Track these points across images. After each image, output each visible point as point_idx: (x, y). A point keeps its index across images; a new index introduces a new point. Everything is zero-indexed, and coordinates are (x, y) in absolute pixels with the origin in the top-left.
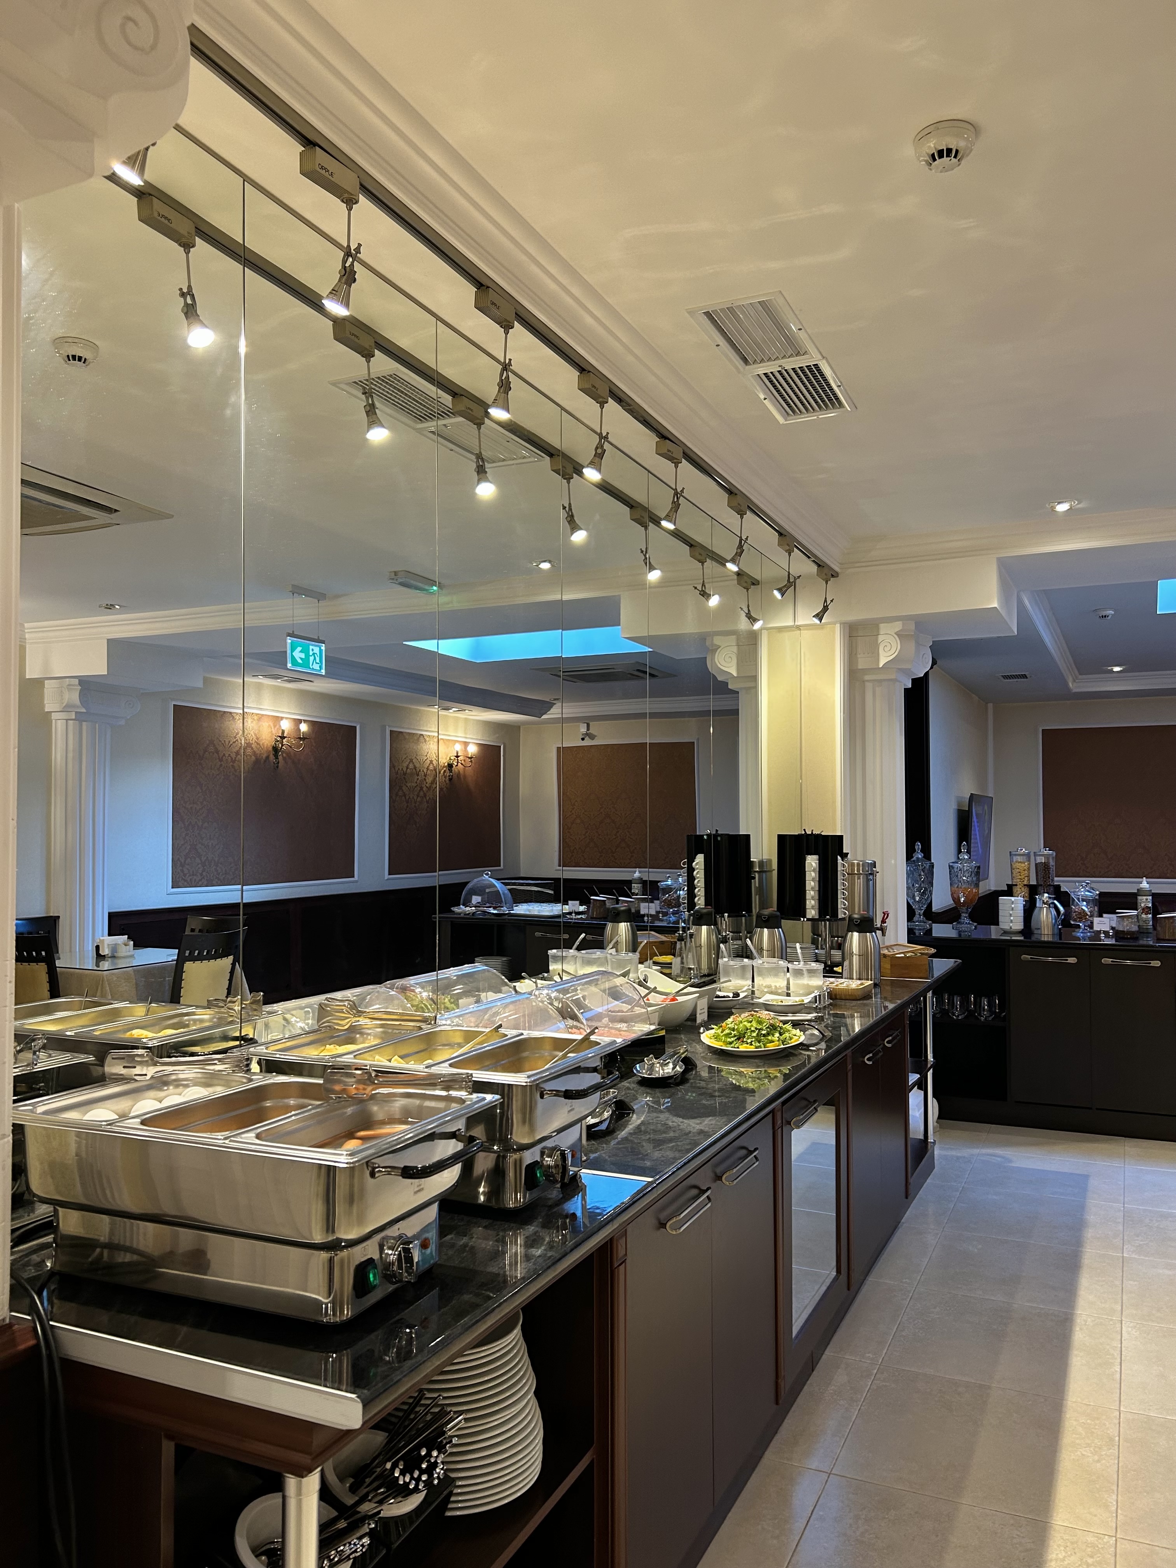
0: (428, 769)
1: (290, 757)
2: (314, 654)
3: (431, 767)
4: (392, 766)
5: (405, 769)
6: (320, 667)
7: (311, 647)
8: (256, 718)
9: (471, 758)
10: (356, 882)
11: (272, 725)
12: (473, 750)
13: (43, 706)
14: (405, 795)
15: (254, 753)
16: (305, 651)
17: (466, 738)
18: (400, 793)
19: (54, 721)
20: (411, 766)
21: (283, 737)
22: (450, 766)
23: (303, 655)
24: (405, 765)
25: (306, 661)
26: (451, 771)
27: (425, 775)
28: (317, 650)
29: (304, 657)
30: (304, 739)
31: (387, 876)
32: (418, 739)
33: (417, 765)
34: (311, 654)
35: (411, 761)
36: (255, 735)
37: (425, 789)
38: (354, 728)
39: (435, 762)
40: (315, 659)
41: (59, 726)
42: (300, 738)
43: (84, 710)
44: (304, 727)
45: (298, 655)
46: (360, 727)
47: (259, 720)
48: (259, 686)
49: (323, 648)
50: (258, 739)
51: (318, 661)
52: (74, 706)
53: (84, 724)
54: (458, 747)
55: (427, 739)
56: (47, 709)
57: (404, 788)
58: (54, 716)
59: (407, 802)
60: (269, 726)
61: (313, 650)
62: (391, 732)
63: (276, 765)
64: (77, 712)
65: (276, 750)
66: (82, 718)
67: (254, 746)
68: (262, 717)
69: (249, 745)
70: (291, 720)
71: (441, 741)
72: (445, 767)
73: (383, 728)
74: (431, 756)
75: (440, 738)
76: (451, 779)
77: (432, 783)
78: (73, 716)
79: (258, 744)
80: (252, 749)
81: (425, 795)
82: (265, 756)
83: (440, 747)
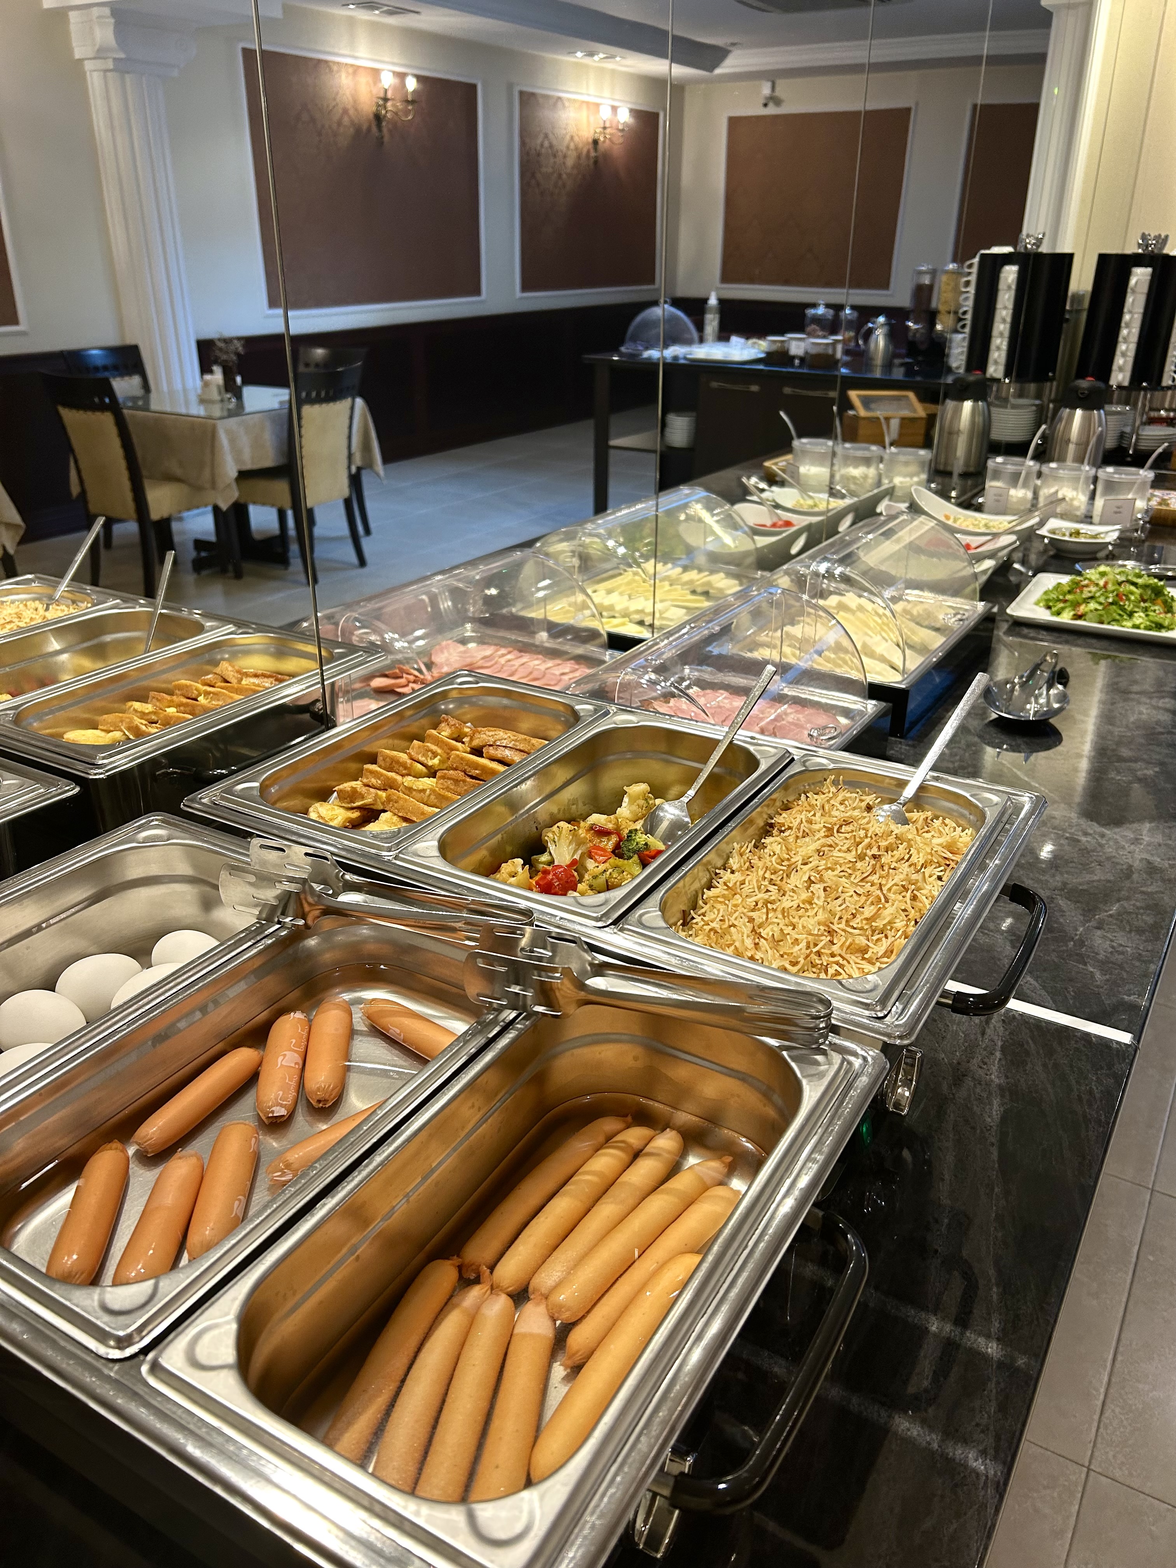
0: (567, 148)
1: (395, 126)
3: (572, 146)
4: (523, 144)
5: (538, 148)
8: (350, 70)
9: (622, 130)
10: (484, 301)
11: (371, 82)
12: (624, 117)
14: (538, 184)
15: (352, 122)
17: (616, 101)
18: (533, 182)
19: (88, 73)
20: (546, 144)
21: (386, 100)
22: (595, 142)
24: (539, 141)
26: (595, 149)
27: (565, 157)
30: (413, 102)
31: (519, 293)
32: (555, 104)
33: (555, 142)
35: (546, 136)
36: (351, 95)
37: (564, 176)
38: (472, 88)
39: (574, 138)
41: (95, 81)
42: (407, 102)
43: (122, 55)
44: (412, 84)
46: (482, 85)
47: (354, 73)
48: (351, 22)
50: (355, 101)
52: (110, 49)
53: (127, 76)
54: (605, 115)
55: (567, 104)
56: (77, 55)
57: (539, 174)
58: (88, 66)
59: (542, 195)
60: (369, 83)
62: (521, 93)
63: (380, 141)
64: (115, 59)
65: (378, 118)
66: (122, 67)
67: (351, 112)
68: (356, 69)
69: (345, 111)
70: (394, 73)
71: (584, 106)
72: (588, 143)
73: (510, 87)
74: (572, 129)
75: (583, 102)
76: (596, 162)
77: (573, 168)
78: (110, 65)
79: (356, 110)
80: (349, 117)
81: (564, 185)
82: (365, 127)
83: (583, 115)
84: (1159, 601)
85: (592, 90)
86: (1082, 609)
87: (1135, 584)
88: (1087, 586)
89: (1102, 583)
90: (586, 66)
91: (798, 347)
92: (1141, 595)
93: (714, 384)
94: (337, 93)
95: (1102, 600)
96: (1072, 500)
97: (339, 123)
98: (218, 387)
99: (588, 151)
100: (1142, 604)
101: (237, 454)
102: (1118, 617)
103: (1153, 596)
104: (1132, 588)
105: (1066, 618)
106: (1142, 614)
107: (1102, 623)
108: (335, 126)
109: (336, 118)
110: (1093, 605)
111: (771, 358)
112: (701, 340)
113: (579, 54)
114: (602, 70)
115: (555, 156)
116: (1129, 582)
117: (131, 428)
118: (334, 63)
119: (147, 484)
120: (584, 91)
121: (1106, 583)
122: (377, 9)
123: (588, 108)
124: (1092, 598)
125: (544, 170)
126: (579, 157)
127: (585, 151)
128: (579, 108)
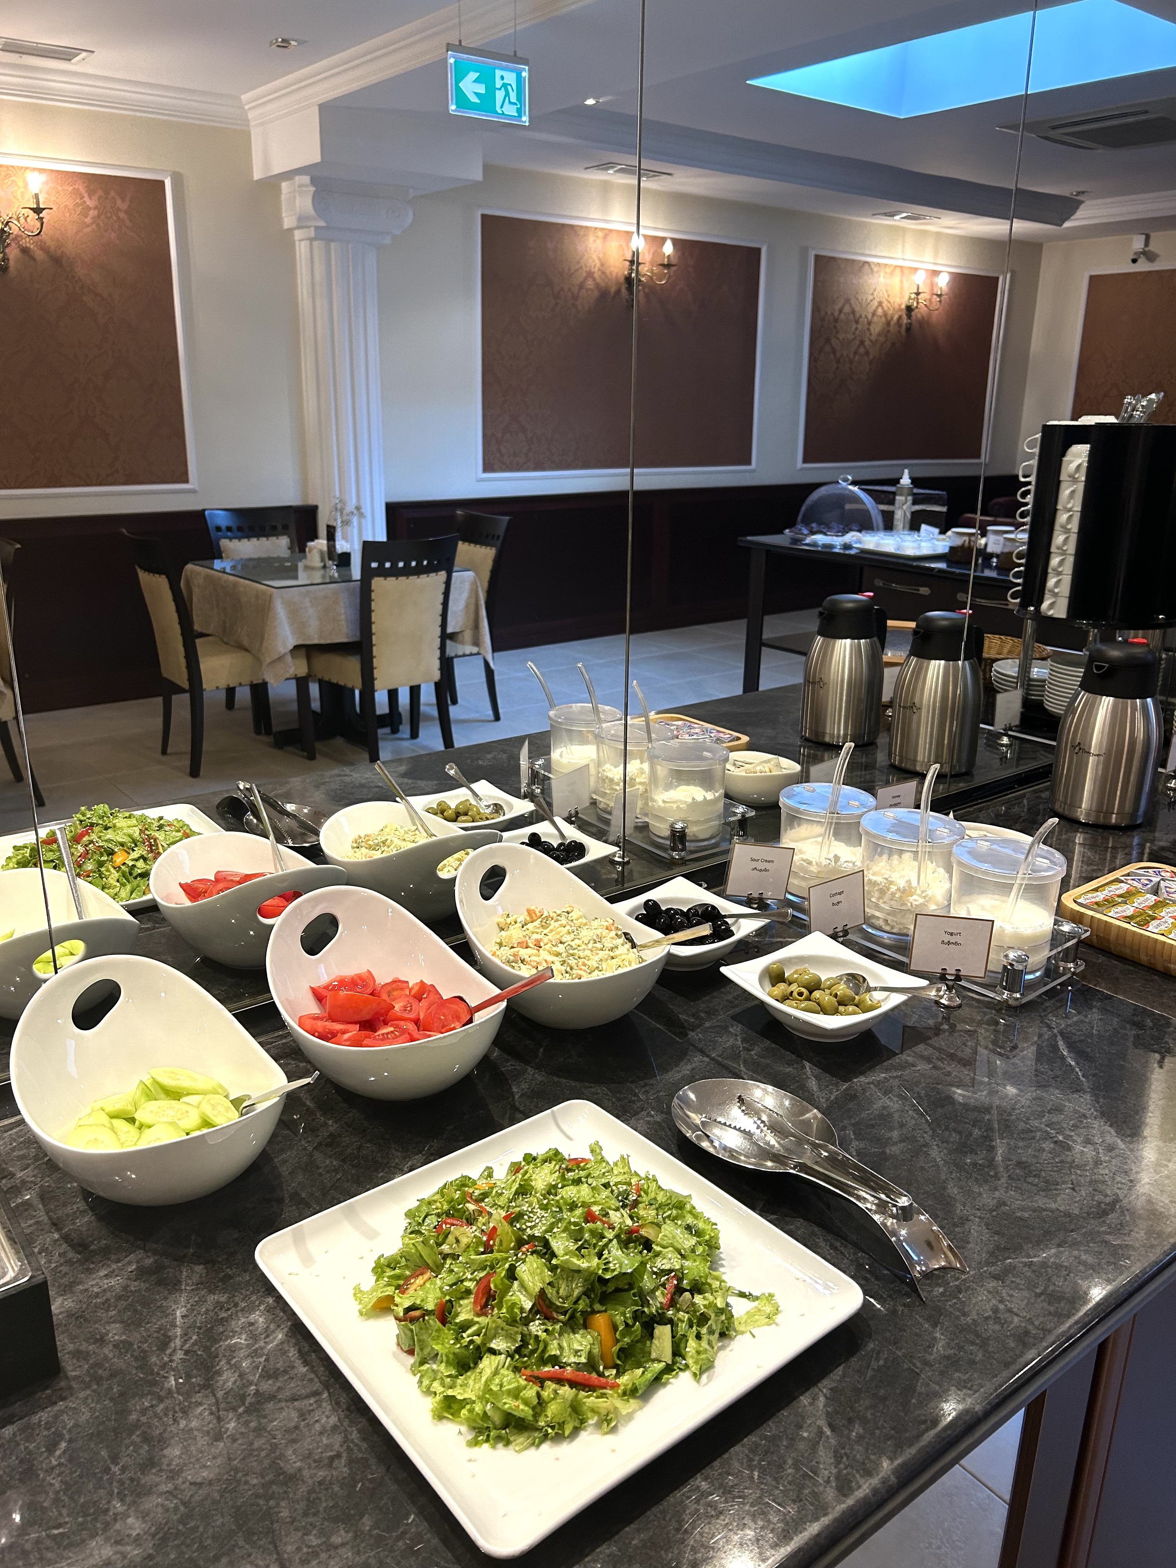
0: (874, 314)
1: (652, 290)
2: (505, 86)
3: (880, 311)
4: (816, 309)
5: (836, 314)
6: (519, 111)
7: (498, 73)
8: (600, 234)
9: (940, 296)
10: (753, 471)
11: (621, 245)
12: (943, 282)
13: (280, 220)
14: (834, 351)
15: (597, 286)
16: (486, 79)
17: (935, 264)
18: (827, 348)
19: (297, 243)
20: (847, 309)
21: (637, 263)
22: (909, 309)
23: (481, 89)
24: (837, 308)
25: (488, 99)
26: (909, 316)
27: (869, 323)
28: (511, 78)
29: (483, 92)
30: (668, 266)
31: (799, 464)
32: (861, 269)
33: (854, 308)
34: (498, 86)
35: (848, 301)
36: (599, 259)
37: (867, 343)
38: (758, 251)
39: (885, 304)
40: (507, 94)
41: (302, 249)
42: (663, 265)
43: (322, 224)
44: (668, 249)
45: (471, 86)
46: (768, 249)
47: (605, 237)
48: (607, 187)
49: (525, 74)
50: (602, 265)
51: (513, 100)
52: (309, 218)
53: (332, 244)
54: (920, 279)
55: (876, 269)
56: (287, 225)
57: (833, 341)
58: (298, 234)
59: (838, 362)
61: (502, 78)
62: (818, 258)
63: (631, 302)
65: (631, 282)
66: (323, 235)
67: (596, 275)
68: (607, 233)
69: (591, 276)
70: (651, 238)
71: (898, 271)
72: (900, 310)
73: (804, 251)
74: (880, 295)
75: (896, 266)
76: (909, 329)
77: (879, 335)
79: (605, 275)
80: (596, 281)
81: (867, 353)
82: (612, 289)
83: (896, 280)
85: (909, 255)
90: (904, 230)
94: (582, 259)
97: (582, 286)
99: (900, 317)
108: (576, 289)
109: (578, 281)
112: (885, 528)
113: (896, 217)
114: (925, 233)
115: (857, 322)
118: (580, 228)
120: (899, 255)
123: (902, 272)
125: (841, 336)
126: (888, 323)
127: (896, 317)
128: (892, 273)
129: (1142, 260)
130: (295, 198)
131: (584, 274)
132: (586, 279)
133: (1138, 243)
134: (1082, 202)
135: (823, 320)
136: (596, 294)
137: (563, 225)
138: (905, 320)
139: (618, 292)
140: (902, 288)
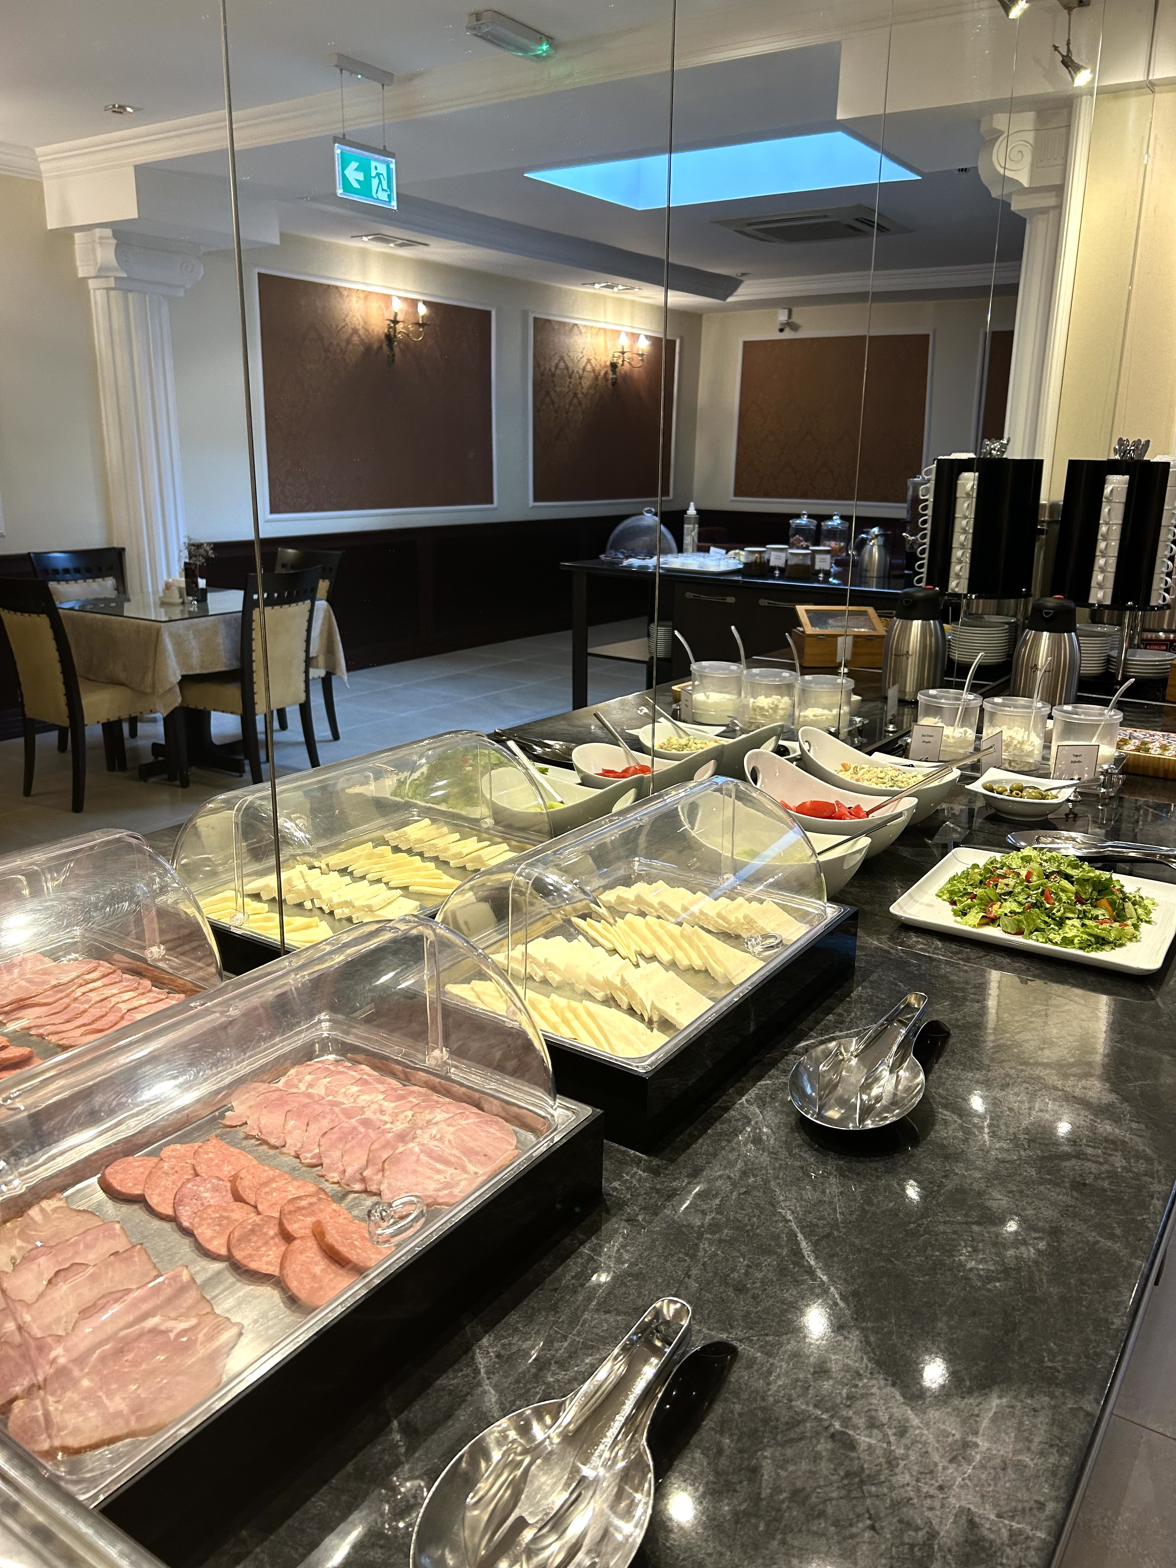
0: (584, 370)
1: (407, 345)
2: (378, 175)
3: (589, 367)
4: (539, 365)
5: (553, 369)
6: (389, 196)
7: (373, 164)
8: (362, 295)
9: (640, 355)
10: (495, 509)
11: (383, 306)
12: (642, 345)
13: (74, 270)
14: (553, 402)
15: (362, 341)
16: (364, 168)
17: (635, 329)
18: (548, 400)
19: (92, 292)
20: (562, 365)
21: (395, 322)
22: (614, 366)
23: (361, 176)
24: (554, 363)
26: (614, 372)
27: (581, 378)
28: (382, 168)
29: (362, 179)
30: (423, 325)
31: (531, 503)
32: (571, 330)
33: (570, 365)
34: (373, 174)
35: (561, 359)
36: (362, 317)
37: (580, 395)
38: (488, 314)
39: (593, 361)
40: (380, 182)
41: (97, 297)
42: (418, 324)
43: (123, 275)
44: (422, 310)
45: (353, 175)
46: (496, 312)
47: (366, 298)
48: (364, 254)
49: (393, 166)
50: (365, 323)
51: (385, 187)
52: (110, 269)
53: (130, 296)
54: (624, 342)
55: (583, 330)
57: (552, 393)
58: (92, 284)
59: (556, 411)
60: (380, 307)
61: (376, 168)
62: (536, 320)
63: (392, 359)
64: (116, 278)
65: (390, 338)
66: (123, 286)
67: (361, 332)
68: (368, 295)
69: (355, 331)
70: (406, 299)
71: (602, 333)
72: (606, 366)
73: (525, 314)
74: (588, 353)
75: (600, 329)
76: (614, 383)
77: (590, 387)
78: (112, 283)
79: (367, 330)
80: (359, 336)
81: (580, 403)
82: (376, 346)
83: (601, 340)
84: (1104, 902)
85: (610, 319)
86: (996, 910)
87: (1068, 877)
88: (1004, 877)
89: (1023, 873)
90: (604, 297)
91: (779, 558)
92: (1077, 894)
93: (689, 595)
94: (347, 316)
95: (1021, 898)
96: (1022, 743)
97: (348, 342)
98: (180, 589)
99: (606, 373)
100: (1079, 906)
101: (183, 656)
102: (1043, 926)
103: (1095, 894)
104: (1065, 883)
105: (969, 924)
106: (1077, 923)
107: (1020, 932)
108: (343, 344)
109: (345, 336)
110: (1010, 905)
111: (749, 569)
112: (680, 550)
113: (597, 286)
114: (621, 300)
115: (570, 377)
116: (1059, 873)
117: (68, 629)
118: (345, 288)
119: (82, 686)
120: (602, 319)
121: (1029, 875)
122: (392, 242)
123: (606, 335)
124: (1010, 893)
125: (558, 389)
126: (596, 379)
127: (602, 373)
128: (597, 334)
129: (787, 330)
130: (94, 249)
131: (350, 331)
132: (351, 335)
133: (783, 316)
134: (741, 282)
135: (542, 375)
136: (362, 348)
137: (329, 286)
138: (611, 375)
139: (380, 347)
140: (606, 347)
